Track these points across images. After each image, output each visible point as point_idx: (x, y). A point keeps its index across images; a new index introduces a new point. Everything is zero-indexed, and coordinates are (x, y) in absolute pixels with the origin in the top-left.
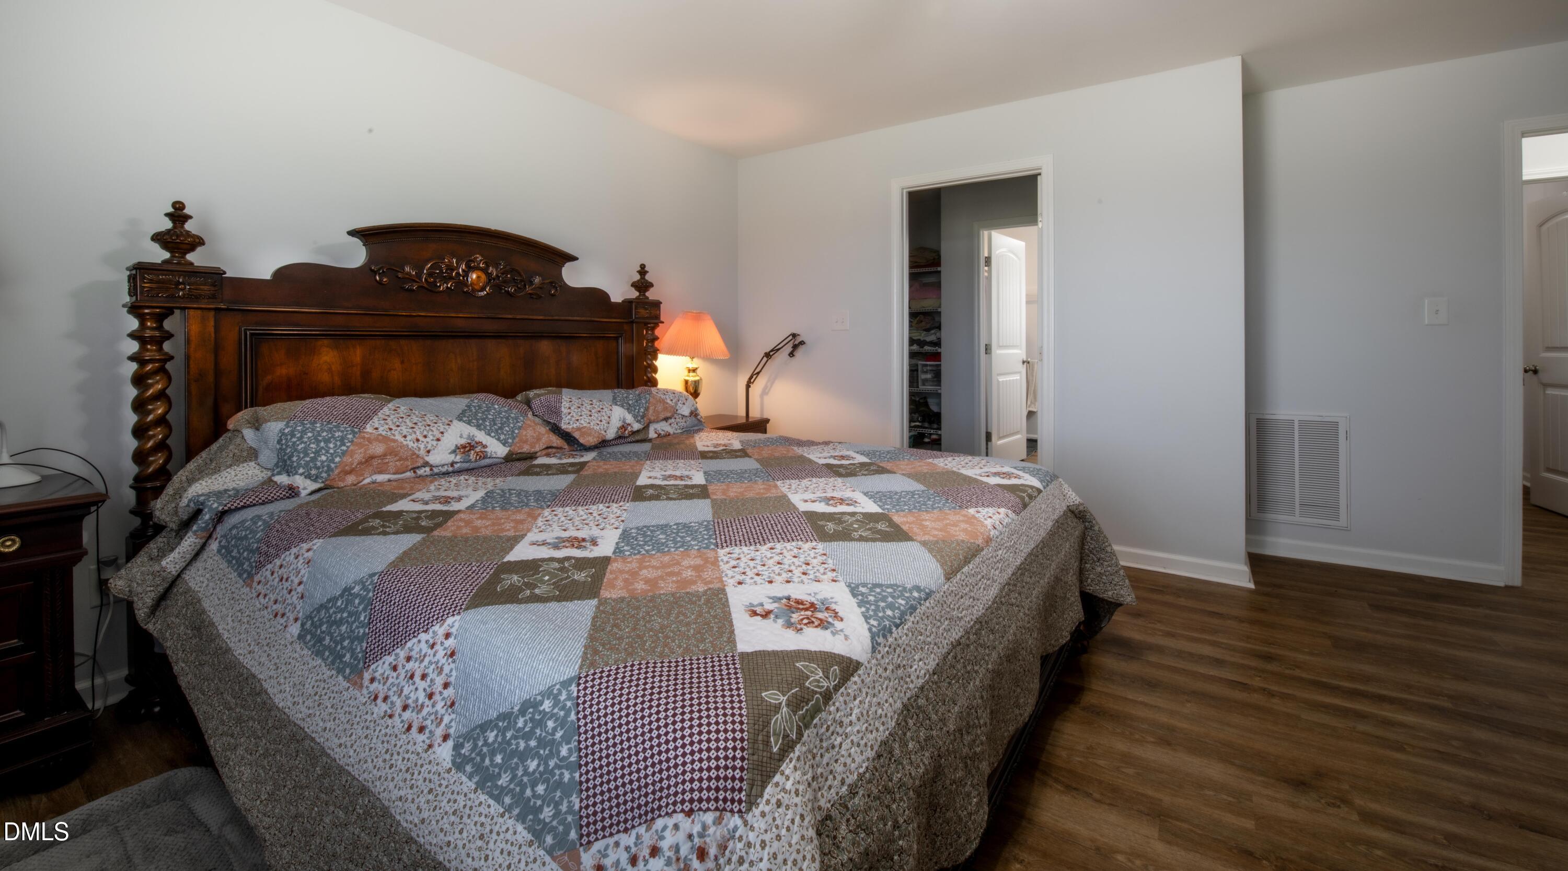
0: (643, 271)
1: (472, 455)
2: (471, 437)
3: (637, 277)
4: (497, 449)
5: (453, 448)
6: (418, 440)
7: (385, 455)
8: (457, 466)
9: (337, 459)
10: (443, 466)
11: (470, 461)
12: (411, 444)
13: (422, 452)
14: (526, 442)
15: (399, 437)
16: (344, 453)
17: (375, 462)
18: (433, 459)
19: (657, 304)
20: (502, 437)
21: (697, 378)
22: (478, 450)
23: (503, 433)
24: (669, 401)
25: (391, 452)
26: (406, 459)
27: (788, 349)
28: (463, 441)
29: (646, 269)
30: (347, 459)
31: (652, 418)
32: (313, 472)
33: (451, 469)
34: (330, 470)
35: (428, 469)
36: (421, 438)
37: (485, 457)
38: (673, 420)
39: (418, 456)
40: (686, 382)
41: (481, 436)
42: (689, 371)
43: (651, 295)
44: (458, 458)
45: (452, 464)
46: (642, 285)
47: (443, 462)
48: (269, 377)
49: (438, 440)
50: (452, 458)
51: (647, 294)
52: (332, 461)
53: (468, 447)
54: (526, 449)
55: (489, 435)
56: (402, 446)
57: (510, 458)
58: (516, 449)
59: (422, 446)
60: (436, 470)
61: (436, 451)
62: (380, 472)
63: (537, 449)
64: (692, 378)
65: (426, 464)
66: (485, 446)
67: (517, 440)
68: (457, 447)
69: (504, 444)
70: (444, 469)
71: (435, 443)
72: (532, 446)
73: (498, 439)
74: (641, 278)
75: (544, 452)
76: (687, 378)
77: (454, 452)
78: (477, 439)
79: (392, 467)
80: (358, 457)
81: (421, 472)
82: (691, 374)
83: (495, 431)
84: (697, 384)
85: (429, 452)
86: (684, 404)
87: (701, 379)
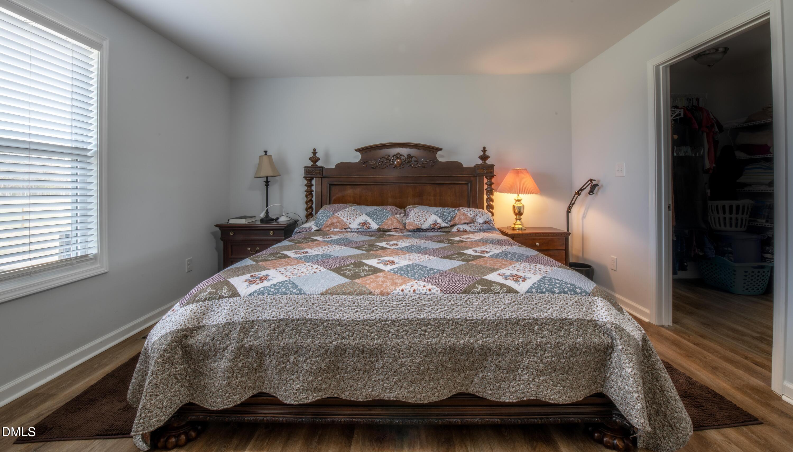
0: (484, 150)
1: (365, 227)
2: (366, 221)
3: (482, 153)
4: (374, 226)
5: (359, 223)
6: (347, 219)
7: (337, 223)
8: (359, 230)
9: (324, 222)
10: (355, 229)
11: (364, 229)
12: (345, 220)
13: (348, 223)
14: (387, 225)
15: (342, 218)
16: (326, 221)
17: (334, 225)
18: (351, 226)
19: (492, 166)
20: (377, 222)
21: (521, 205)
22: (367, 225)
23: (378, 221)
24: (469, 215)
25: (338, 222)
26: (343, 225)
27: (588, 189)
28: (362, 222)
29: (486, 149)
30: (327, 222)
31: (457, 222)
32: (318, 225)
33: (357, 231)
34: (322, 225)
35: (350, 229)
36: (349, 219)
37: (369, 228)
38: (472, 225)
39: (347, 225)
40: (514, 207)
41: (370, 221)
42: (516, 201)
43: (489, 162)
44: (360, 227)
45: (358, 229)
46: (484, 157)
47: (355, 228)
48: (334, 197)
49: (354, 220)
50: (357, 227)
51: (487, 162)
52: (323, 223)
53: (364, 224)
54: (386, 227)
55: (373, 221)
56: (342, 221)
57: (379, 230)
58: (382, 227)
59: (348, 221)
60: (352, 230)
61: (353, 224)
62: (336, 228)
63: (390, 228)
64: (518, 205)
65: (349, 228)
66: (370, 224)
67: (383, 224)
68: (360, 223)
69: (378, 225)
70: (355, 230)
71: (353, 221)
72: (388, 227)
73: (376, 223)
74: (484, 154)
75: (394, 230)
76: (515, 205)
77: (359, 225)
78: (368, 222)
79: (338, 227)
80: (329, 222)
81: (347, 230)
82: (517, 203)
83: (375, 220)
84: (519, 208)
85: (350, 224)
86: (480, 217)
87: (523, 206)
